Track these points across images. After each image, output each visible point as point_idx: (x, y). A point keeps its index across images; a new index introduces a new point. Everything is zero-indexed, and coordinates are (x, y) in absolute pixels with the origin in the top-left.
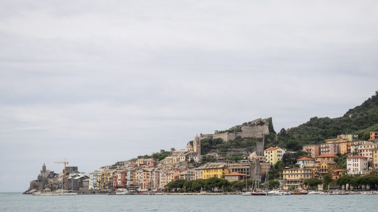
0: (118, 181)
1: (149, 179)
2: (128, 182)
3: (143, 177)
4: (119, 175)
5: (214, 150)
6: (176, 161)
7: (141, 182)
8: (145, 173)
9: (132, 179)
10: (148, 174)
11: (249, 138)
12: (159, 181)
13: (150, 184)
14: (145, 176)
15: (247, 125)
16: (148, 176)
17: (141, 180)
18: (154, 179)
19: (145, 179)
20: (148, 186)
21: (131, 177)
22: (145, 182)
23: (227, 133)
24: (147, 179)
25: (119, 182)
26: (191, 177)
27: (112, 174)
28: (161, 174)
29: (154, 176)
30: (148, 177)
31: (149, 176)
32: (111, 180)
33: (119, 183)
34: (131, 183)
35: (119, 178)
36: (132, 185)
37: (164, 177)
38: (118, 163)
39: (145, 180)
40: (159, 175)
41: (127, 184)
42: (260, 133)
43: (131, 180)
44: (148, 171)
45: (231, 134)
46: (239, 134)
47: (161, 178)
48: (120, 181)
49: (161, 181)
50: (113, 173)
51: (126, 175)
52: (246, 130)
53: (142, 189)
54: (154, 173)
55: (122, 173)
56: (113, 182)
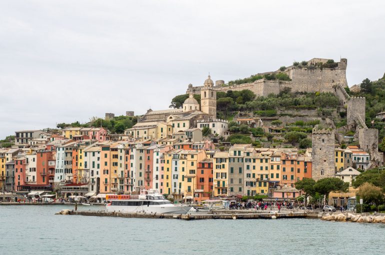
0: (27, 172)
1: (119, 169)
2: (57, 175)
3: (102, 162)
4: (31, 158)
5: (243, 113)
6: (165, 130)
7: (95, 176)
8: (108, 152)
9: (69, 167)
10: (116, 156)
11: (306, 93)
12: (149, 173)
13: (122, 181)
14: (107, 160)
15: (300, 67)
16: (115, 160)
17: (95, 170)
18: (134, 169)
19: (107, 168)
20: (115, 185)
21: (66, 162)
22: (107, 176)
23: (262, 80)
24: (114, 168)
25: (32, 177)
26: (246, 164)
27: (10, 157)
28: (155, 157)
29: (133, 161)
30: (116, 164)
31: (118, 161)
32: (10, 171)
33: (30, 178)
34: (66, 177)
35: (32, 164)
36: (69, 183)
37: (166, 166)
38: (18, 134)
39: (106, 172)
40: (149, 159)
41: (56, 180)
42: (331, 85)
43: (67, 171)
44: (116, 150)
45: (271, 83)
46: (286, 85)
47: (155, 165)
48: (34, 174)
49: (155, 173)
50: (14, 154)
51: (50, 158)
52: (299, 77)
53: (98, 192)
54: (134, 153)
55: (41, 153)
56: (16, 174)
